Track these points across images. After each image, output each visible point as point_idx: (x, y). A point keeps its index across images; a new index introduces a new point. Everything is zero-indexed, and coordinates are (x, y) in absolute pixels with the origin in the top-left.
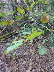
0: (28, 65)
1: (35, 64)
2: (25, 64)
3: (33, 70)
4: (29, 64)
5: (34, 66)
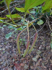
0: (35, 53)
1: (44, 54)
2: (33, 51)
3: (41, 59)
4: (37, 53)
5: (42, 55)
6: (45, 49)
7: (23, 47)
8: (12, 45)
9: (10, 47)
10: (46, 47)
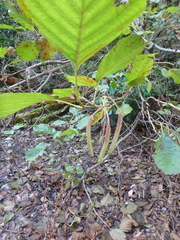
0: (117, 212)
1: (146, 213)
2: (109, 206)
4: (122, 210)
5: (142, 217)
6: (149, 197)
7: (75, 192)
8: (40, 189)
9: (32, 195)
10: (148, 189)
